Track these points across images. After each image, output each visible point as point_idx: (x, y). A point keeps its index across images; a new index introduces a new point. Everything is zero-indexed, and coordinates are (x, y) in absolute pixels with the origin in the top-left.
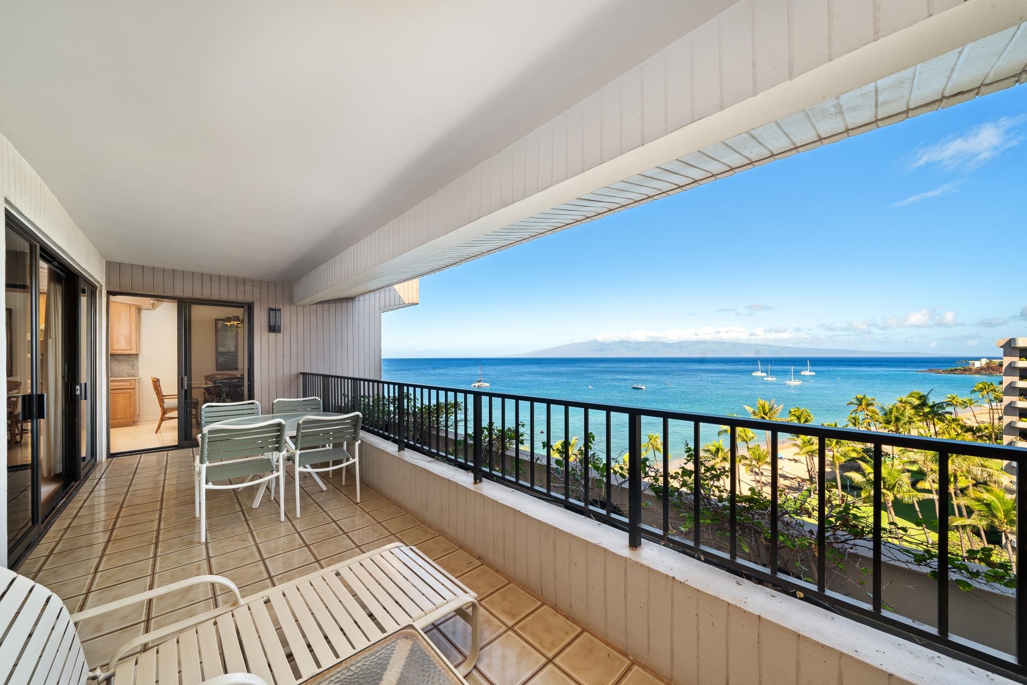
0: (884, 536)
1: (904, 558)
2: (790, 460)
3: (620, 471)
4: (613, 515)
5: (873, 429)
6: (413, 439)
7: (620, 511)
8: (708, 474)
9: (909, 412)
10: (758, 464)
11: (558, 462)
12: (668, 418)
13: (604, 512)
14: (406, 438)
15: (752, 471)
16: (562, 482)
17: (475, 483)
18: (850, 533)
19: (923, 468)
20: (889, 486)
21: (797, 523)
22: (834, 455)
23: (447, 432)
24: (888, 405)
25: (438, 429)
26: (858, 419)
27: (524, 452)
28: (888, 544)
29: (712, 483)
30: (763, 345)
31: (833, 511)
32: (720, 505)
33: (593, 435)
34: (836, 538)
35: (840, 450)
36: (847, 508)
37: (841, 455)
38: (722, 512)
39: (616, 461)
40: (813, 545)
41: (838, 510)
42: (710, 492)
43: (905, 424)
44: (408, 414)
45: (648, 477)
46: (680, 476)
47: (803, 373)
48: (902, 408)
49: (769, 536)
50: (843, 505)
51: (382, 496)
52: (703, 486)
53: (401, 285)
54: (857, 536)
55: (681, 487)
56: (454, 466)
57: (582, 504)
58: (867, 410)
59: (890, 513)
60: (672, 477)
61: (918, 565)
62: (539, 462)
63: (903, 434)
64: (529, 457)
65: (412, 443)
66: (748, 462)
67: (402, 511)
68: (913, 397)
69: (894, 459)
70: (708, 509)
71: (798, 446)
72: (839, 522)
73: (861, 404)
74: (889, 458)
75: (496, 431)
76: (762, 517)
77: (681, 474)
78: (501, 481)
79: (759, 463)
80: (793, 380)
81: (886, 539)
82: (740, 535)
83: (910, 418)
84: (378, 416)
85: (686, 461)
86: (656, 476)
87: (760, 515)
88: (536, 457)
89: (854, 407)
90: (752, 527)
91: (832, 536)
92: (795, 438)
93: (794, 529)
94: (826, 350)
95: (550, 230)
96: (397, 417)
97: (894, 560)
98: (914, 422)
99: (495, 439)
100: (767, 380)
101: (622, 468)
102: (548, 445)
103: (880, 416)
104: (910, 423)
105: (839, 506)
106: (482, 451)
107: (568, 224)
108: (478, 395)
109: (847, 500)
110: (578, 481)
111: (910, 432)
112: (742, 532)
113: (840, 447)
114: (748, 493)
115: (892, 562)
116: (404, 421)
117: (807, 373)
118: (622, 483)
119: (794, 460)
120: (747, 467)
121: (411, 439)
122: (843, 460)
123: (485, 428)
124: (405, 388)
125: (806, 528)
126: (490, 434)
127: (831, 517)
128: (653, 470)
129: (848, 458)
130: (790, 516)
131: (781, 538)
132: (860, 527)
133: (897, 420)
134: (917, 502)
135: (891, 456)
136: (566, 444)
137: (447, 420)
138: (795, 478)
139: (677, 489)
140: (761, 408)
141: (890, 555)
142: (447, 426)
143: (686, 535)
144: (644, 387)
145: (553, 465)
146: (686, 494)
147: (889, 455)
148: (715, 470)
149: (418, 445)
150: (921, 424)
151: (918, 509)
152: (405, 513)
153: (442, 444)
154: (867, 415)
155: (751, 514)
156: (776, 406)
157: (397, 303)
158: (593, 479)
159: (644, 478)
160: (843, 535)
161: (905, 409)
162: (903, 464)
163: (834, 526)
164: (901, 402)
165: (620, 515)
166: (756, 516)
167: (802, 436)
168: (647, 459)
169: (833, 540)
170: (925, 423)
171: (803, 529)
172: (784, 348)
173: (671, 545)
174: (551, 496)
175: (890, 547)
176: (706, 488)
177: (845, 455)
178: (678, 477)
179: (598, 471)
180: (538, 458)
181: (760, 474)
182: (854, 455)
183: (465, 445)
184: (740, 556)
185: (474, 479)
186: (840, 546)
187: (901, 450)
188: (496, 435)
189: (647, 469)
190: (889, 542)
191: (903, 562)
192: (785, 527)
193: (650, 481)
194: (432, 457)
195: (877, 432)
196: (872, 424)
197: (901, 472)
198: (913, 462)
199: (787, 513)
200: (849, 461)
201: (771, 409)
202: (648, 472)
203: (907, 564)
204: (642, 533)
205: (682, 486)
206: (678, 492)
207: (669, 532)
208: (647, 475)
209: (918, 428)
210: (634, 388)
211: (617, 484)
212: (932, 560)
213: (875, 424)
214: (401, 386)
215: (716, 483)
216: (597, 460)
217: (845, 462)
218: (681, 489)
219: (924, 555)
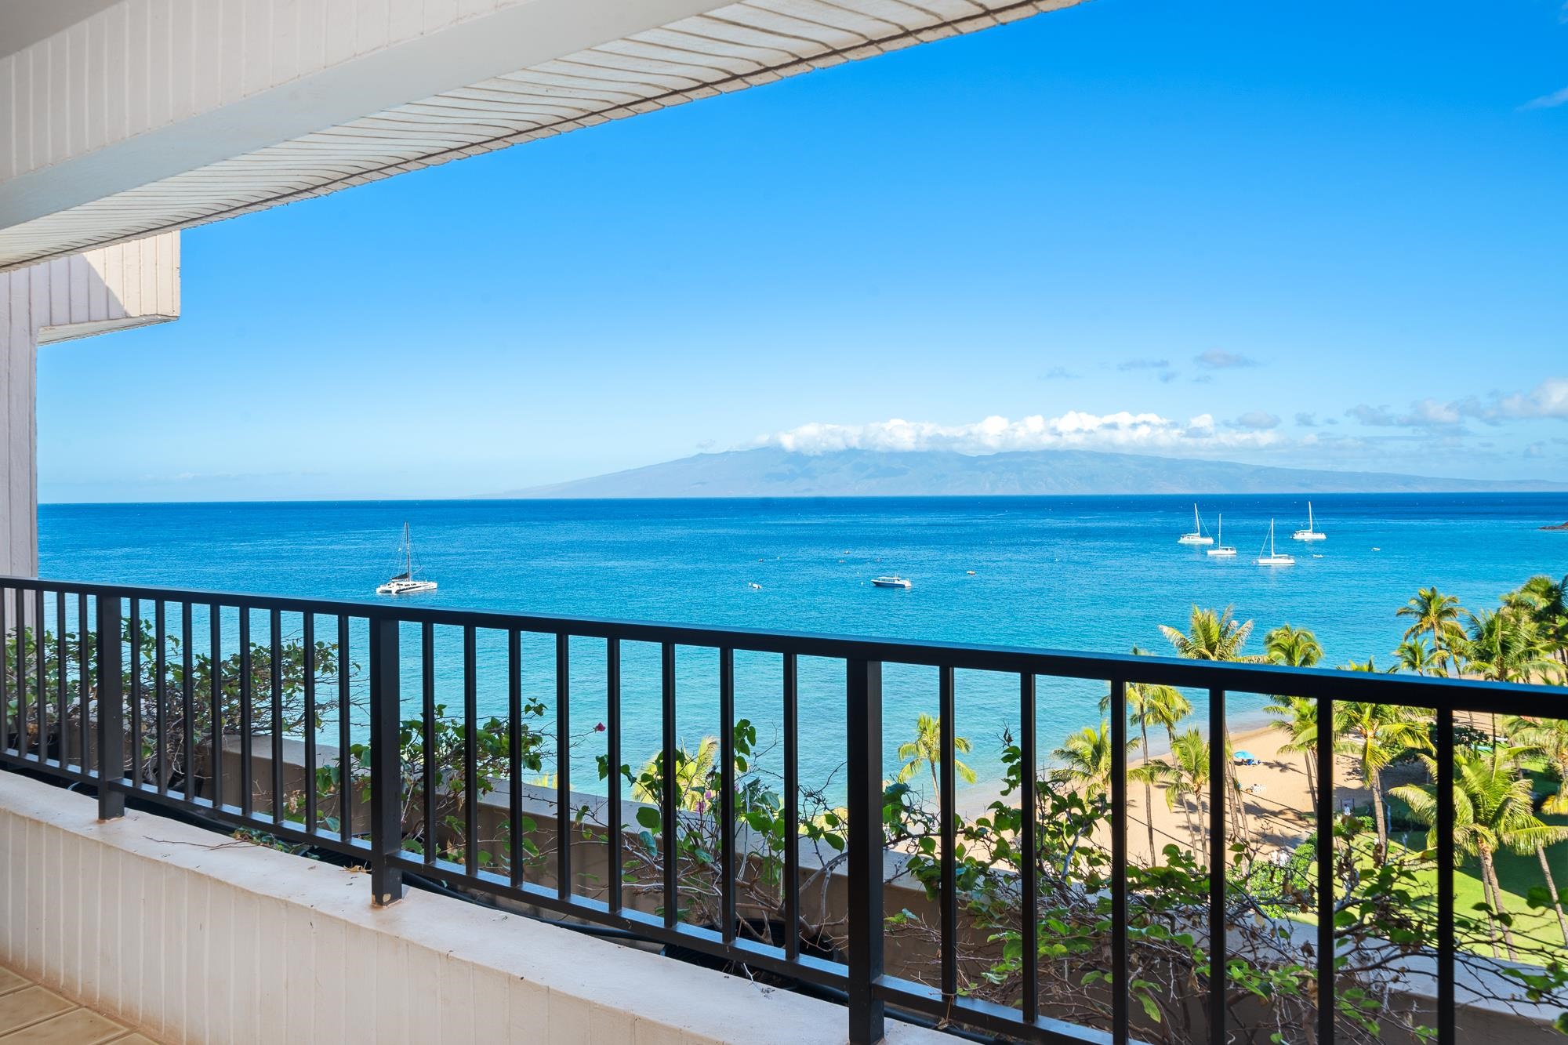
0: (1465, 939)
1: (1506, 989)
2: (1270, 765)
3: (828, 828)
4: (805, 960)
5: (1451, 673)
6: (158, 777)
7: (827, 946)
8: (1062, 818)
9: (1528, 627)
10: (1194, 780)
11: (644, 814)
12: (953, 667)
13: (779, 954)
14: (128, 775)
15: (1180, 802)
16: (657, 876)
17: (379, 902)
18: (1392, 943)
19: (1556, 764)
20: (1486, 815)
21: (1274, 929)
22: (1366, 744)
23: (277, 744)
24: (1485, 615)
25: (246, 736)
26: (1420, 651)
27: (539, 793)
28: (1472, 961)
29: (1070, 841)
30: (1211, 464)
31: (1356, 889)
32: (1092, 899)
33: (752, 728)
34: (1363, 959)
35: (1379, 733)
36: (1386, 879)
37: (1383, 746)
38: (1097, 920)
39: (819, 800)
40: (1311, 982)
41: (1365, 884)
42: (1065, 868)
43: (1519, 657)
44: (136, 692)
45: (905, 838)
46: (990, 830)
47: (1298, 536)
48: (1512, 619)
49: (1206, 970)
50: (1378, 872)
51: (36, 984)
52: (1047, 853)
53: (113, 250)
54: (1408, 945)
55: (994, 860)
56: (305, 855)
57: (716, 937)
58: (1440, 627)
59: (1490, 883)
60: (970, 834)
61: (1534, 1004)
62: (587, 820)
63: (1515, 681)
64: (555, 809)
65: (152, 789)
66: (1170, 778)
67: (113, 1023)
68: (1533, 591)
69: (1498, 748)
70: (1059, 917)
71: (1290, 728)
72: (1371, 915)
73: (1426, 613)
74: (1485, 744)
75: (450, 732)
76: (1194, 923)
77: (992, 822)
78: (460, 888)
79: (1198, 780)
80: (1273, 555)
81: (1469, 946)
82: (1139, 977)
83: (1530, 644)
84: (22, 705)
85: (1006, 786)
86: (927, 834)
87: (1189, 917)
88: (574, 803)
89: (1414, 620)
90: (1169, 953)
91: (1355, 954)
92: (1282, 707)
93: (1268, 946)
94: (1354, 477)
95: (620, 106)
96: (93, 704)
97: (1486, 997)
98: (1537, 653)
99: (446, 758)
100: (1215, 557)
101: (832, 820)
102: (612, 767)
103: (1469, 644)
104: (1530, 654)
105: (1367, 874)
106: (398, 797)
107: (675, 92)
108: (385, 620)
109: (1385, 857)
110: (708, 869)
111: (1528, 678)
112: (1144, 968)
113: (1381, 723)
114: (1163, 862)
115: (1483, 1005)
116: (121, 716)
117: (1307, 536)
118: (836, 862)
119: (1279, 764)
120: (1170, 791)
121: (151, 777)
122: (1387, 756)
123: (412, 724)
124: (125, 603)
125: (1297, 941)
126: (429, 747)
127: (1351, 905)
128: (919, 817)
129: (1399, 751)
130: (1258, 911)
131: (1236, 973)
132: (1415, 924)
133: (1505, 647)
134: (1544, 848)
135: (1491, 739)
136: (670, 757)
137: (276, 708)
138: (1281, 812)
139: (983, 868)
140: (1200, 633)
141: (1478, 987)
142: (277, 725)
143: (1003, 994)
144: (907, 583)
145: (631, 824)
146: (1007, 877)
147: (1486, 737)
148: (1081, 805)
149: (172, 794)
150: (1549, 656)
151: (1546, 867)
152: (126, 1030)
153: (260, 790)
154: (1440, 639)
155: (1167, 915)
156: (1235, 623)
157: (99, 311)
158: (750, 859)
159: (895, 842)
160: (1378, 949)
161: (1518, 620)
162: (1516, 757)
163: (1357, 928)
164: (1509, 603)
165: (828, 957)
166: (1180, 922)
167: (1297, 701)
168: (901, 789)
169: (1356, 965)
170: (1559, 655)
171: (1289, 944)
172: (1258, 471)
173: (966, 1026)
174: (623, 923)
175: (1476, 967)
176: (1057, 857)
177: (1390, 743)
178: (986, 832)
179: (765, 832)
180: (586, 808)
181: (1200, 808)
182: (1409, 742)
183: (342, 787)
184: (1139, 1033)
185: (374, 892)
186: (1372, 977)
187: (1512, 724)
188: (449, 745)
189: (904, 815)
190: (1475, 955)
191: (1504, 1000)
192: (1248, 943)
193: (911, 850)
194: (227, 831)
195: (1461, 680)
196: (1450, 663)
197: (1511, 779)
198: (1535, 752)
199: (1253, 904)
200: (1401, 757)
201: (1223, 634)
202: (905, 825)
203: (1513, 1003)
204: (886, 1003)
205: (995, 857)
206: (985, 875)
207: (959, 990)
208: (902, 834)
209: (1543, 668)
210: (878, 585)
211: (818, 867)
212: (1562, 988)
213: (1456, 662)
214: (108, 596)
215: (1083, 842)
216: (763, 800)
217: (1392, 762)
218: (993, 867)
219: (1547, 976)
